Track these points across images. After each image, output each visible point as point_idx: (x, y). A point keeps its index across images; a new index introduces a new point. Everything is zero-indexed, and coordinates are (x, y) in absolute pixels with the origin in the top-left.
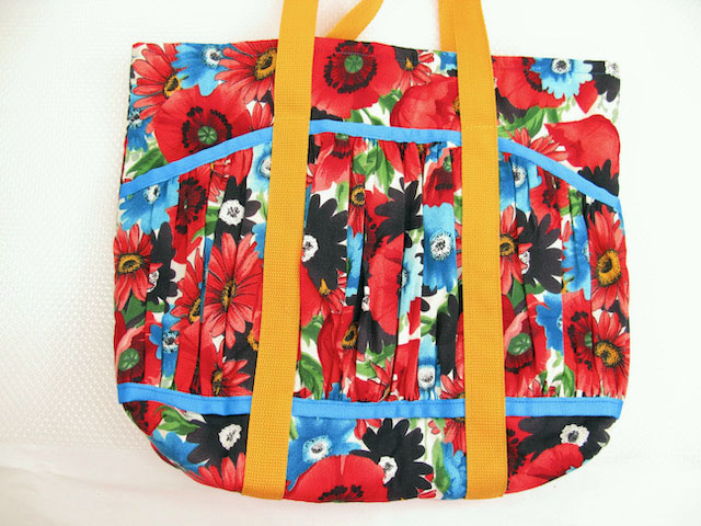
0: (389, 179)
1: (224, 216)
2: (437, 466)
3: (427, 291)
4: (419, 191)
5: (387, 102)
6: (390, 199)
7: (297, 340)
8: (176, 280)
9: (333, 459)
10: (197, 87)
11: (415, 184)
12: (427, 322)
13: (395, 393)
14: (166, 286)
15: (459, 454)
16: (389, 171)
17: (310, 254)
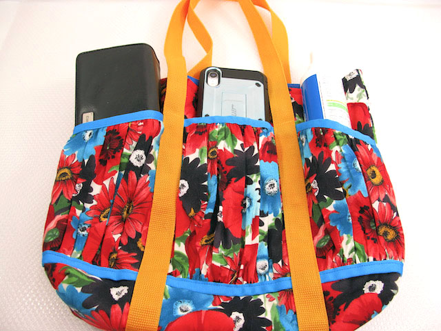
0: (234, 145)
1: (133, 160)
2: (275, 321)
3: (263, 214)
4: (256, 151)
6: (235, 155)
8: (92, 194)
9: (197, 313)
11: (252, 148)
12: (262, 234)
13: (240, 279)
14: (85, 195)
15: (291, 312)
16: (234, 140)
17: (184, 191)
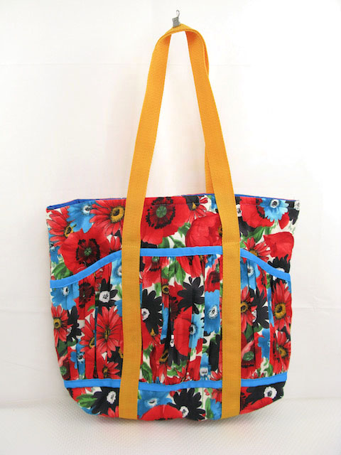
0: (183, 278)
1: (101, 298)
2: (208, 410)
3: (206, 334)
4: (202, 284)
5: (183, 230)
6: (184, 289)
7: (140, 356)
8: (80, 327)
9: (159, 407)
10: (82, 230)
11: (198, 280)
12: (205, 347)
13: (189, 378)
14: (76, 331)
15: (218, 403)
16: (183, 274)
17: (146, 317)
